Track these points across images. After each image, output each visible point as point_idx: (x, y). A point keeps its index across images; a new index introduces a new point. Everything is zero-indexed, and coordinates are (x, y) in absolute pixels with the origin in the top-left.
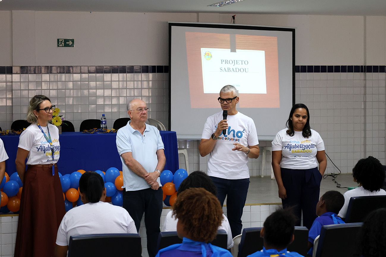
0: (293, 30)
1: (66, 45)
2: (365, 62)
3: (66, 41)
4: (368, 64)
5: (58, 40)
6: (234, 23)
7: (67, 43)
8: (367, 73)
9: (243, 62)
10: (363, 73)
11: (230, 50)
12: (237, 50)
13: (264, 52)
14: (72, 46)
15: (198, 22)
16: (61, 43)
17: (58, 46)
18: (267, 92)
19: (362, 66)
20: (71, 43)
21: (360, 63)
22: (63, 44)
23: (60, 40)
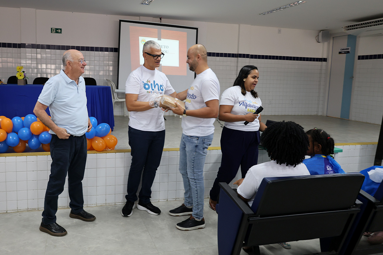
0: (197, 29)
1: (57, 32)
2: (238, 51)
3: (57, 29)
4: (240, 53)
5: (52, 28)
6: (161, 22)
7: (57, 31)
8: (239, 58)
9: (165, 47)
10: (236, 58)
11: (157, 39)
12: (161, 39)
13: (178, 41)
14: (61, 32)
15: (140, 20)
16: (53, 31)
17: (52, 32)
18: (179, 66)
19: (236, 54)
20: (59, 31)
21: (235, 52)
22: (55, 31)
23: (53, 29)
